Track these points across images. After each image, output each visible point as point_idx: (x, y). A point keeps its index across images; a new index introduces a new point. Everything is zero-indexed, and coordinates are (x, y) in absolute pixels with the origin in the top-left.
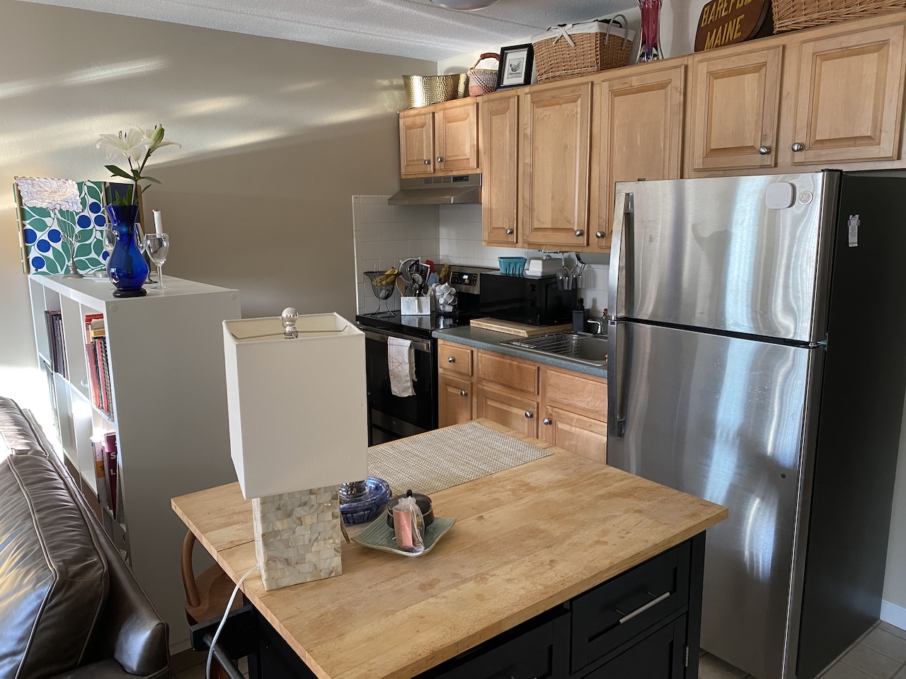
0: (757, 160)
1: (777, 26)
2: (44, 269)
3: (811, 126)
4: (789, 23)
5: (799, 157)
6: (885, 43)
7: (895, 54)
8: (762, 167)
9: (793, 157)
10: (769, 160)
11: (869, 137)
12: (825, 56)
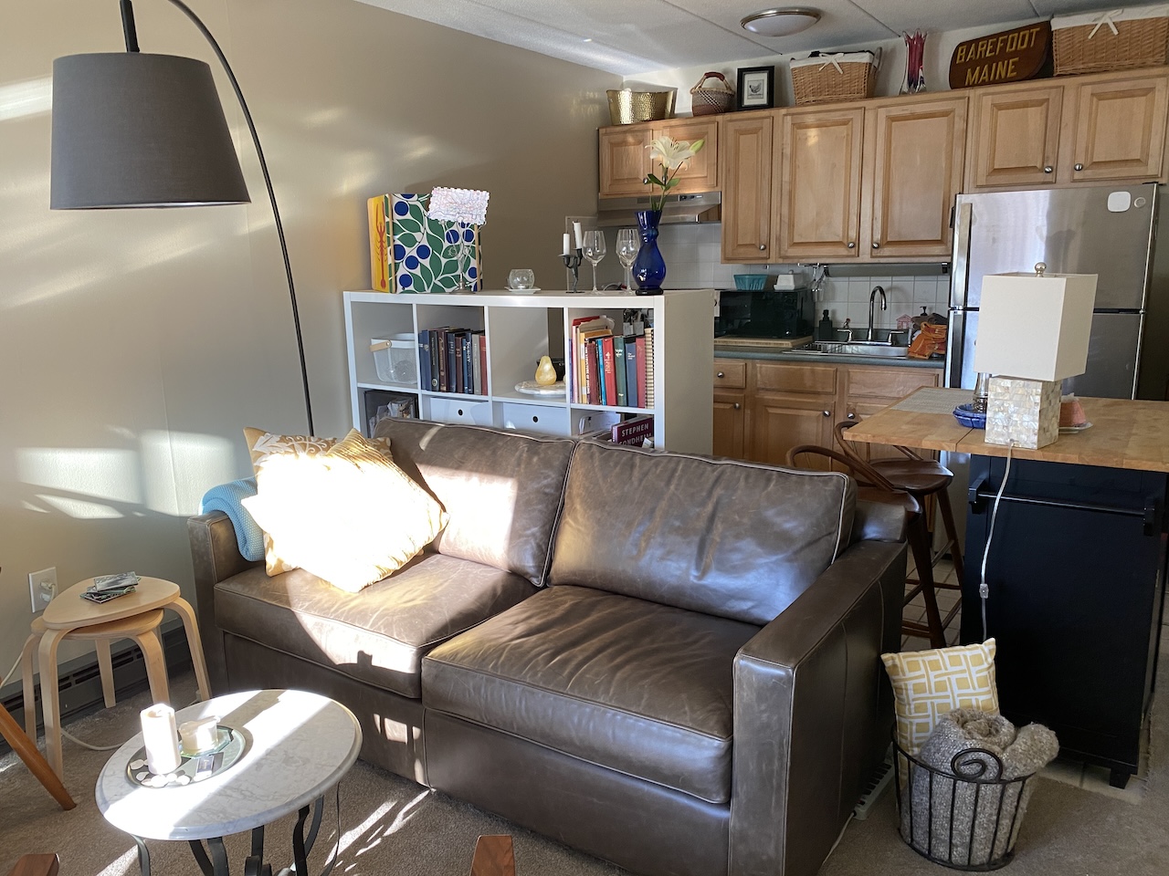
0: (1041, 177)
1: (1058, 70)
2: (411, 288)
3: (1089, 150)
4: (1069, 69)
5: (1078, 175)
6: (1152, 89)
7: (1160, 99)
8: (1044, 183)
9: (1073, 175)
10: (1049, 178)
11: (1138, 160)
12: (1100, 97)
